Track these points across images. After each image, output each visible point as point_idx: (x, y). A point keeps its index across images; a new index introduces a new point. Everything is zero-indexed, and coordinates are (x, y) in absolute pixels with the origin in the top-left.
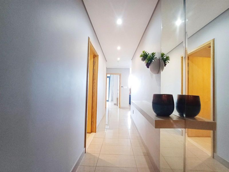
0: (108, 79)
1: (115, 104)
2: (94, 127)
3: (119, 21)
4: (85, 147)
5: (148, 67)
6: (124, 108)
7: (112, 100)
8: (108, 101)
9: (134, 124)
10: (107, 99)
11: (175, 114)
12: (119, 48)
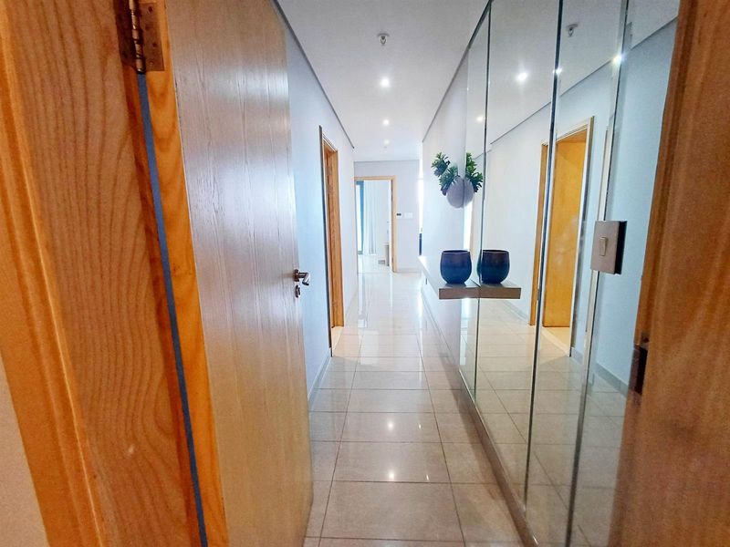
0: (358, 187)
1: (382, 262)
2: (340, 314)
3: (385, 82)
4: (331, 346)
5: (445, 194)
6: (405, 272)
7: (372, 251)
8: (361, 253)
9: (428, 306)
10: (360, 249)
11: (474, 279)
12: (386, 122)
